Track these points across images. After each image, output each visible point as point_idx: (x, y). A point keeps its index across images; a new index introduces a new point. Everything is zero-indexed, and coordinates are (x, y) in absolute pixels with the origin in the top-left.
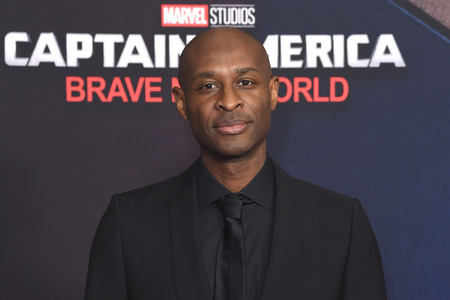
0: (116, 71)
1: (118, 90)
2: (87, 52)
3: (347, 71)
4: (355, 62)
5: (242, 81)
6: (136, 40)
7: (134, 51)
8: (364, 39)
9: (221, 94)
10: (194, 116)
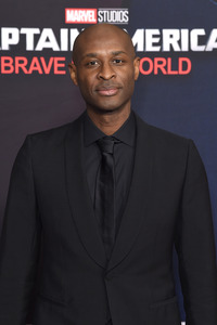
0: (34, 53)
1: (36, 66)
2: (15, 40)
3: (190, 53)
4: (195, 47)
5: (116, 60)
6: (48, 32)
7: (47, 39)
8: (202, 32)
9: (101, 69)
10: (83, 83)
